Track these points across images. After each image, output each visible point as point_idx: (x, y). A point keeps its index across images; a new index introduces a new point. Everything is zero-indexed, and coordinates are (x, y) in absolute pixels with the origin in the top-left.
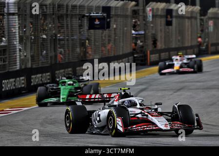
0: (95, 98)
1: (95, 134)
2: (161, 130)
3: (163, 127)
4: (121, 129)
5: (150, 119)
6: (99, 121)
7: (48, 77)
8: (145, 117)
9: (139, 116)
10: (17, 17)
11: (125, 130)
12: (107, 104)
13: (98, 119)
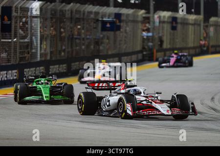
0: (102, 87)
1: (104, 116)
2: (163, 115)
3: (165, 113)
4: (130, 113)
5: (154, 106)
6: (109, 105)
7: (65, 68)
8: (150, 104)
9: (144, 102)
10: (39, 19)
11: (134, 114)
12: (113, 91)
13: (108, 104)
